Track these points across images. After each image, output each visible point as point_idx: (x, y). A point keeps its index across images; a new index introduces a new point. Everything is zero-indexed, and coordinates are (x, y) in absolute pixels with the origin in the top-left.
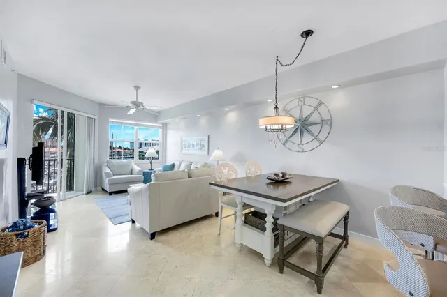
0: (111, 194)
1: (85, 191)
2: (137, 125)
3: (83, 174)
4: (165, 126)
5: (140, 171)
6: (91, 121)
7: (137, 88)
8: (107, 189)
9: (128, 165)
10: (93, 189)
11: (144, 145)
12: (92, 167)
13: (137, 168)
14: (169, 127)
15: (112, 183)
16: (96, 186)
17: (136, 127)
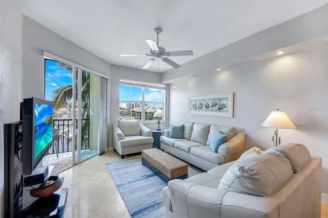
0: (123, 157)
1: (98, 152)
2: (144, 86)
3: (97, 134)
4: (168, 87)
5: (149, 132)
6: (104, 80)
7: (159, 30)
8: (120, 151)
9: (138, 125)
10: (106, 149)
11: (135, 106)
12: (105, 128)
13: (146, 130)
14: (172, 87)
15: (124, 146)
16: (108, 146)
17: (143, 88)
